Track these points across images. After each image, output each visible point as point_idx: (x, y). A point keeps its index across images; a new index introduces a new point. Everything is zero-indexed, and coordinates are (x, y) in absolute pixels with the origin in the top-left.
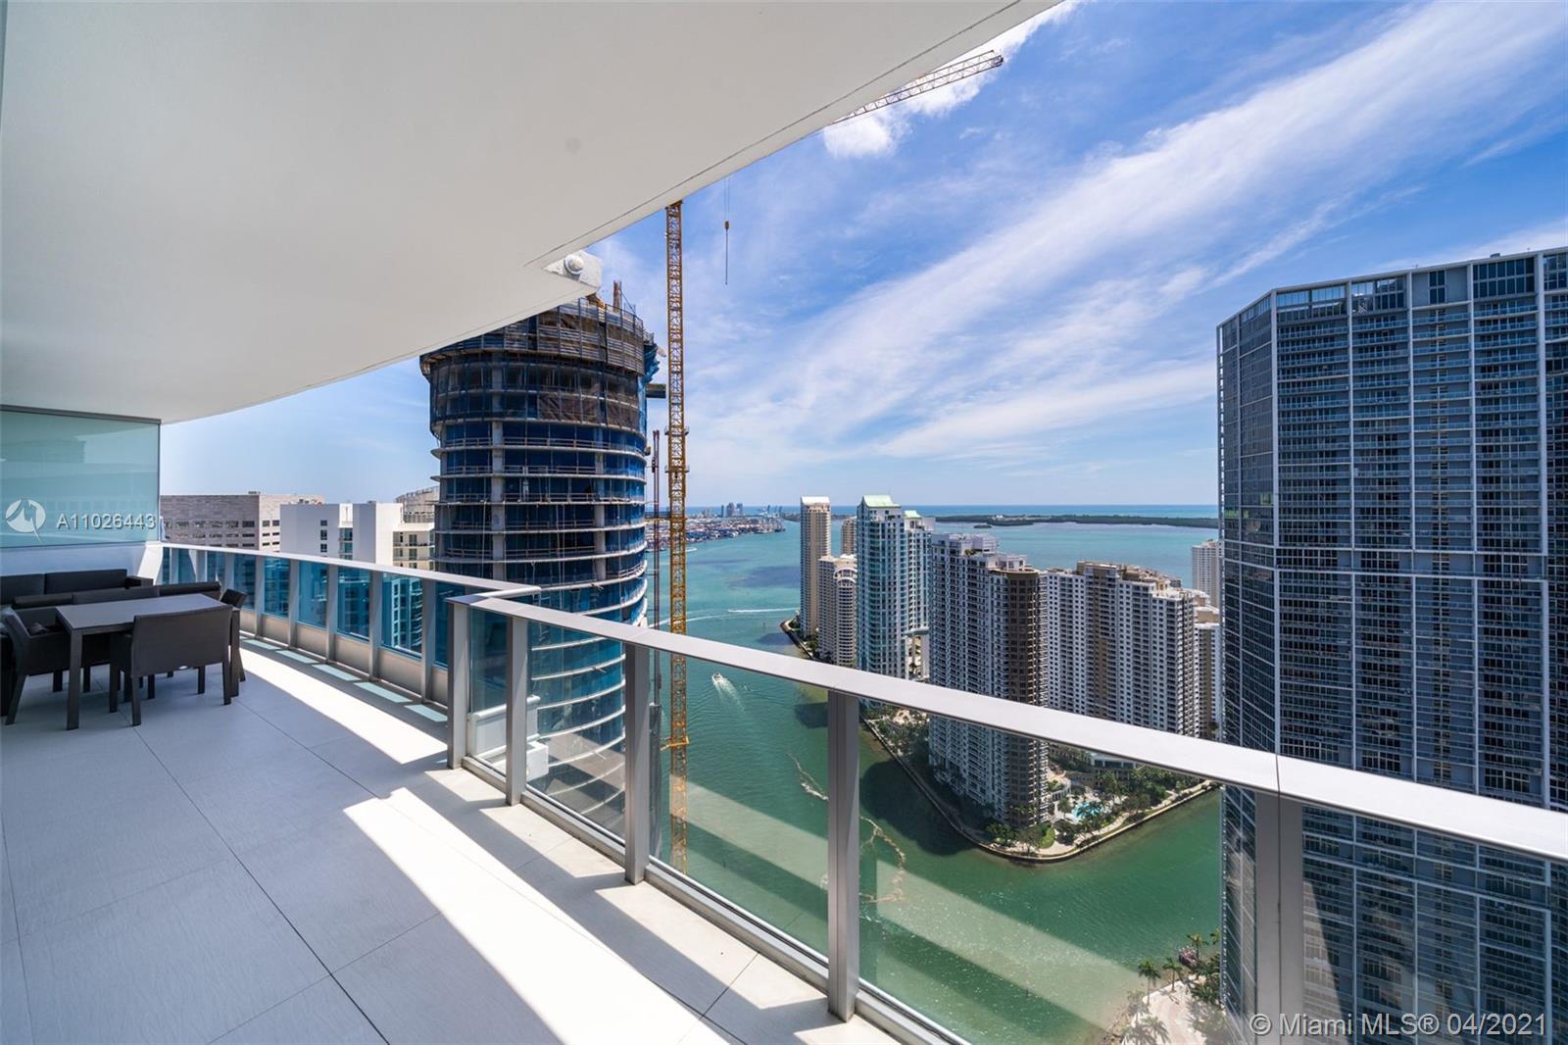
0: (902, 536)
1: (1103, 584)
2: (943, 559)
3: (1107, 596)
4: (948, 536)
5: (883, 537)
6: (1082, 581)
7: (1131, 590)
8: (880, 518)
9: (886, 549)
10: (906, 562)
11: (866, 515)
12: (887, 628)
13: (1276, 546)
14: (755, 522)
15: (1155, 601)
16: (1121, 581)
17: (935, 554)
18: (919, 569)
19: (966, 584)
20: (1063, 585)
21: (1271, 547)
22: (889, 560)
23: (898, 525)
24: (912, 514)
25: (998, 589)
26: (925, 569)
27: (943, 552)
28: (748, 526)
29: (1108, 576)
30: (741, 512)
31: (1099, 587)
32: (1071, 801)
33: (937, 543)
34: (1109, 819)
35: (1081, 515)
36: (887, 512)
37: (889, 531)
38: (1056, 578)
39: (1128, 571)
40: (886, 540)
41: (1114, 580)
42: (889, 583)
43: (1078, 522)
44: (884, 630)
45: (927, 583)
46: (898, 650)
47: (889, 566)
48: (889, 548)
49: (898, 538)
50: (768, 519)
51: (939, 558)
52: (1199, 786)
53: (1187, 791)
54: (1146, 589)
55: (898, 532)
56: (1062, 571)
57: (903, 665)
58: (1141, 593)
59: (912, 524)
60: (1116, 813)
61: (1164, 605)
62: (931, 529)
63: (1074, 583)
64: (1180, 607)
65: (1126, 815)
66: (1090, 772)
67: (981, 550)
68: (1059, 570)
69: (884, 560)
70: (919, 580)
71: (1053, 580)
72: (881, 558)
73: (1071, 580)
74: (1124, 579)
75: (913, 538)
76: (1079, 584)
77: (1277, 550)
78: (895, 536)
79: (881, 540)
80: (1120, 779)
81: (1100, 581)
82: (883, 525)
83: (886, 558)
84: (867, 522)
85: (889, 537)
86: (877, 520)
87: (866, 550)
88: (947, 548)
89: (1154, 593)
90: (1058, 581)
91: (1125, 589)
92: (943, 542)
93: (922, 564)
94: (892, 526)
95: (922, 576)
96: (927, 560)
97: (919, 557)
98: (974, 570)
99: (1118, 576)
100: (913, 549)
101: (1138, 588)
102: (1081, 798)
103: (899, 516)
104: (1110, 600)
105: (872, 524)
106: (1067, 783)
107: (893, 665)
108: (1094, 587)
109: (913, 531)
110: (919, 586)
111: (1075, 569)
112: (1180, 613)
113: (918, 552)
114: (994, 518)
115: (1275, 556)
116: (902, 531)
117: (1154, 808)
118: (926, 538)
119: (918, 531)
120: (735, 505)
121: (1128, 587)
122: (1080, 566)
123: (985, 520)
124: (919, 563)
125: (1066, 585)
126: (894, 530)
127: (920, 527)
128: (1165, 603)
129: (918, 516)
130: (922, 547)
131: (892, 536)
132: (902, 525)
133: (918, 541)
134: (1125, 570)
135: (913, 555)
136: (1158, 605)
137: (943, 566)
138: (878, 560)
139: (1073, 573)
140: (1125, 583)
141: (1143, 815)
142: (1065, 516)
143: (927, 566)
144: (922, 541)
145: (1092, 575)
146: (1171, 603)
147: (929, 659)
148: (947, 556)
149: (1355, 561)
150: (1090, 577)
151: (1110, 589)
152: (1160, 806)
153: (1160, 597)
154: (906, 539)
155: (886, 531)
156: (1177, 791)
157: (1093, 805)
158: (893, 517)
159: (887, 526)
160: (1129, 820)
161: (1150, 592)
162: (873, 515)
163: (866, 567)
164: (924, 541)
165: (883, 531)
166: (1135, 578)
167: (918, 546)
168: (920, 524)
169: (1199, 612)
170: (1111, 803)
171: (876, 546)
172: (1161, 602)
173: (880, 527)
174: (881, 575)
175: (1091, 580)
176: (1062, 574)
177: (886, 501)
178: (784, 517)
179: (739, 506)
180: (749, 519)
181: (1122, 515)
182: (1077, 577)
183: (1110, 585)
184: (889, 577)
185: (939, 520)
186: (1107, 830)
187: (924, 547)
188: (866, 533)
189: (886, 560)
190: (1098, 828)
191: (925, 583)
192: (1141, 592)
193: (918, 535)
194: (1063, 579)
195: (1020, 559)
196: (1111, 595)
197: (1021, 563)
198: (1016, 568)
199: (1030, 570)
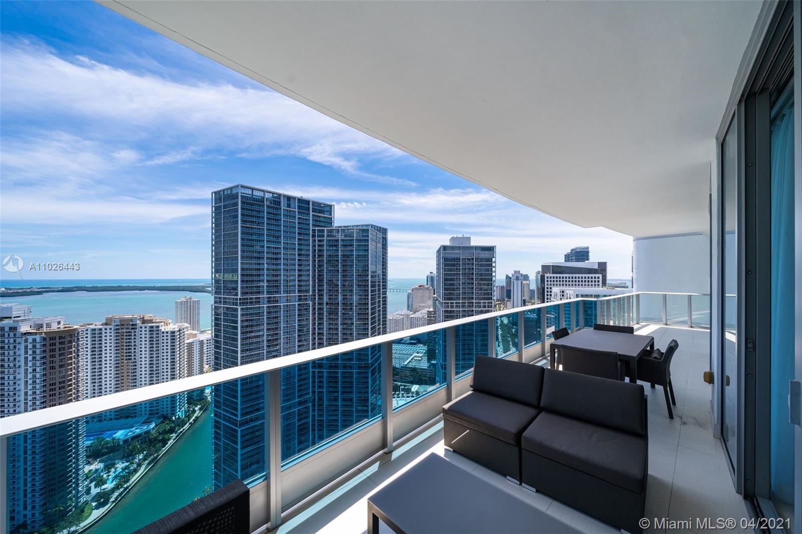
1: (128, 328)
3: (131, 335)
6: (110, 329)
7: (148, 329)
13: (239, 297)
15: (163, 333)
16: (141, 325)
20: (94, 334)
21: (237, 297)
25: (34, 346)
29: (131, 323)
31: (124, 331)
32: (105, 476)
34: (136, 471)
35: (91, 286)
38: (87, 330)
39: (145, 318)
41: (136, 325)
43: (87, 291)
52: (188, 424)
53: (181, 430)
54: (158, 327)
56: (92, 324)
58: (154, 331)
60: (139, 465)
61: (169, 334)
63: (104, 331)
64: (178, 333)
65: (147, 462)
66: (119, 450)
68: (89, 325)
73: (101, 329)
74: (143, 323)
76: (108, 331)
77: (240, 299)
80: (141, 443)
81: (125, 326)
89: (163, 329)
90: (89, 332)
91: (143, 329)
99: (138, 322)
101: (152, 327)
102: (113, 470)
104: (133, 337)
106: (101, 465)
108: (120, 331)
111: (104, 322)
112: (178, 336)
115: (239, 301)
117: (163, 449)
121: (145, 327)
122: (107, 319)
125: (97, 335)
128: (169, 333)
134: (143, 318)
136: (165, 334)
139: (102, 325)
140: (143, 326)
141: (158, 456)
145: (119, 324)
146: (174, 332)
149: (266, 300)
150: (117, 325)
151: (133, 331)
152: (167, 446)
153: (166, 330)
156: (176, 433)
157: (123, 469)
160: (149, 464)
161: (160, 328)
166: (151, 321)
169: (187, 334)
170: (137, 460)
172: (167, 332)
175: (119, 327)
176: (93, 327)
181: (125, 285)
182: (106, 327)
183: (132, 329)
186: (134, 478)
190: (127, 481)
192: (155, 329)
194: (94, 330)
195: (58, 320)
196: (133, 334)
197: (59, 323)
198: (54, 327)
199: (69, 327)
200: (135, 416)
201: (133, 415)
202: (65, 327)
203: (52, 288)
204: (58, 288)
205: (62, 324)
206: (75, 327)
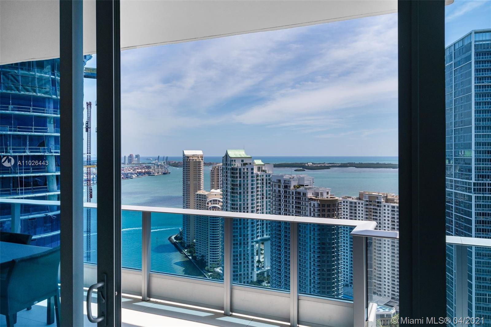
0: (252, 177)
1: (375, 205)
2: (279, 191)
3: (377, 213)
4: (282, 176)
5: (240, 177)
6: (362, 204)
7: (390, 209)
8: (238, 165)
9: (242, 185)
10: (255, 194)
11: (229, 163)
12: (242, 238)
13: (473, 181)
14: (148, 167)
16: (384, 203)
17: (274, 188)
18: (263, 198)
19: (294, 207)
20: (351, 206)
21: (470, 181)
22: (244, 192)
23: (250, 170)
24: (258, 162)
25: (314, 210)
26: (267, 198)
27: (279, 187)
28: (143, 171)
29: (377, 200)
30: (139, 160)
31: (372, 207)
33: (276, 181)
36: (242, 161)
37: (244, 173)
38: (347, 202)
39: (388, 197)
40: (242, 179)
41: (381, 203)
42: (244, 208)
44: (240, 240)
45: (268, 207)
46: (249, 252)
47: (244, 196)
48: (244, 185)
49: (250, 178)
50: (158, 166)
51: (277, 191)
55: (249, 174)
57: (253, 262)
58: (395, 210)
59: (259, 169)
62: (270, 172)
63: (358, 205)
67: (303, 185)
68: (349, 197)
69: (240, 193)
70: (263, 205)
71: (345, 204)
72: (239, 191)
73: (355, 203)
74: (386, 202)
75: (259, 178)
76: (361, 205)
78: (247, 177)
79: (239, 179)
81: (373, 203)
82: (240, 169)
83: (242, 191)
84: (230, 167)
85: (244, 177)
86: (236, 166)
87: (229, 186)
88: (282, 184)
90: (348, 204)
91: (386, 208)
92: (280, 181)
93: (265, 194)
94: (246, 170)
95: (265, 203)
96: (268, 192)
97: (263, 190)
98: (299, 198)
99: (383, 200)
100: (259, 185)
101: (394, 207)
103: (250, 164)
104: (378, 215)
105: (233, 169)
107: (246, 261)
108: (369, 207)
109: (259, 173)
110: (263, 209)
111: (358, 196)
113: (263, 187)
114: (306, 165)
116: (252, 173)
118: (268, 178)
119: (263, 173)
120: (134, 156)
121: (388, 206)
122: (360, 194)
123: (301, 166)
124: (263, 194)
125: (353, 207)
126: (247, 173)
127: (264, 171)
129: (263, 163)
130: (265, 183)
131: (246, 177)
132: (252, 169)
133: (263, 179)
134: (387, 197)
135: (259, 189)
137: (280, 196)
138: (237, 193)
139: (357, 199)
140: (387, 204)
142: (348, 163)
143: (268, 196)
144: (265, 180)
145: (368, 200)
147: (270, 257)
148: (282, 190)
150: (367, 201)
151: (378, 208)
154: (255, 179)
155: (242, 173)
158: (247, 164)
159: (242, 170)
162: (234, 163)
163: (229, 198)
164: (266, 180)
165: (240, 173)
167: (263, 183)
168: (264, 169)
171: (235, 183)
173: (238, 171)
174: (239, 203)
175: (367, 203)
176: (350, 200)
177: (241, 153)
178: (169, 164)
179: (137, 156)
180: (144, 165)
182: (359, 201)
183: (378, 206)
184: (244, 204)
185: (276, 166)
187: (266, 183)
188: (229, 175)
189: (242, 193)
191: (267, 207)
193: (263, 176)
194: (351, 203)
195: (327, 191)
196: (378, 212)
197: (328, 193)
198: (325, 196)
199: (333, 198)
200: (380, 295)
201: (379, 293)
202: (331, 198)
203: (336, 163)
204: (338, 164)
205: (329, 194)
206: (337, 198)
